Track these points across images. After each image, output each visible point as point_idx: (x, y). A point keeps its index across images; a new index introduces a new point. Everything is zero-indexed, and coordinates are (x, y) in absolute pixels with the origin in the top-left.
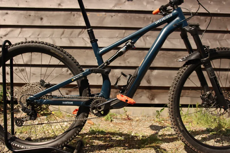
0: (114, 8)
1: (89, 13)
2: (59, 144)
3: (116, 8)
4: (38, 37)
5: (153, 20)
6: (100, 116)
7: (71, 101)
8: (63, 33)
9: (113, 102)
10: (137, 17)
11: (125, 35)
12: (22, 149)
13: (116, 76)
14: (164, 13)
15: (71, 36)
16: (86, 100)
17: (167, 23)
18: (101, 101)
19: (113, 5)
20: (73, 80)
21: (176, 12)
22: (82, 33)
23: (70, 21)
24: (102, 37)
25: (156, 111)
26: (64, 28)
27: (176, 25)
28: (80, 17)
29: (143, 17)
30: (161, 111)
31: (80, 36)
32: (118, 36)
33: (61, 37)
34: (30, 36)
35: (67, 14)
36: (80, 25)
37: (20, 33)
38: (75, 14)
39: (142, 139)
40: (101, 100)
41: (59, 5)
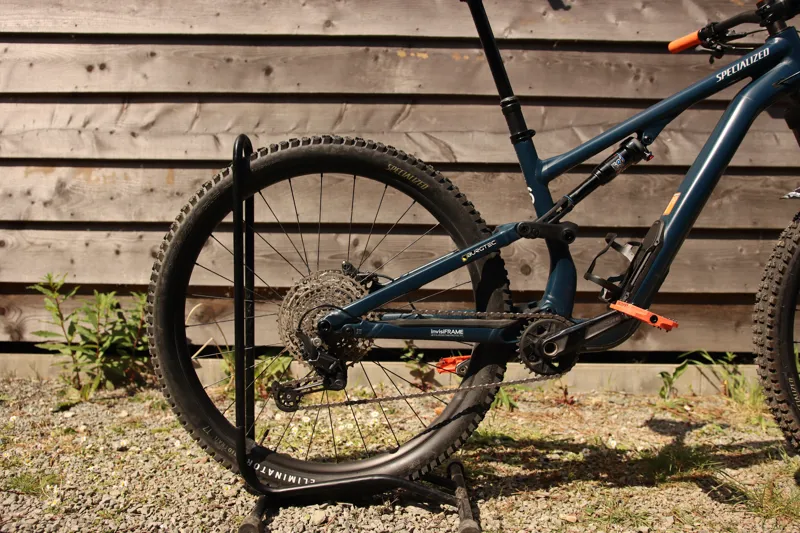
0: (510, 32)
1: (425, 52)
2: (412, 467)
3: (515, 35)
4: (257, 130)
5: (638, 71)
6: (548, 374)
7: (457, 327)
8: (340, 117)
9: (595, 327)
10: (587, 64)
11: (546, 121)
12: (291, 484)
13: (516, 260)
14: (718, 47)
15: (368, 127)
16: (504, 322)
17: (749, 79)
18: (554, 326)
19: (507, 25)
20: (464, 259)
21: (779, 42)
22: (404, 119)
23: (363, 78)
24: (471, 131)
25: (662, 374)
26: (342, 103)
27: (782, 83)
28: (396, 65)
29: (606, 61)
30: (675, 374)
31: (395, 128)
33: (334, 132)
34: (229, 130)
35: (353, 55)
36: (397, 90)
37: (196, 117)
38: (380, 55)
39: (645, 460)
40: (552, 323)
41: (328, 23)
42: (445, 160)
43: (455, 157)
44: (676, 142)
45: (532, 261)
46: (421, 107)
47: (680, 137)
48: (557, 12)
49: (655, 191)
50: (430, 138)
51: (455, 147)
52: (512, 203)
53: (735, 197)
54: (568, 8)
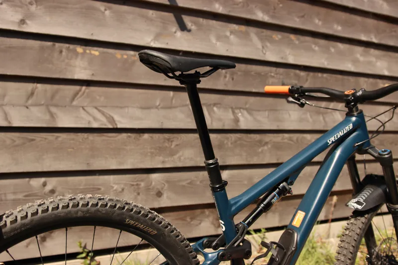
0: (154, 43)
1: (97, 51)
8: (32, 94)
11: (174, 101)
13: (153, 188)
15: (54, 102)
19: (153, 37)
22: (81, 96)
23: (50, 66)
24: (127, 107)
26: (34, 83)
27: (357, 145)
28: (76, 58)
31: (74, 103)
32: (159, 105)
33: (27, 104)
35: (42, 48)
36: (76, 77)
38: (64, 50)
41: (23, 22)
42: (110, 126)
43: (116, 124)
44: (243, 115)
45: (162, 189)
46: (92, 89)
47: (245, 113)
48: (182, 32)
49: (231, 143)
50: (99, 111)
51: (116, 118)
52: (152, 153)
53: (269, 146)
54: (189, 31)
